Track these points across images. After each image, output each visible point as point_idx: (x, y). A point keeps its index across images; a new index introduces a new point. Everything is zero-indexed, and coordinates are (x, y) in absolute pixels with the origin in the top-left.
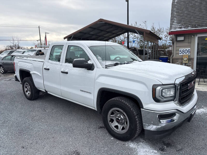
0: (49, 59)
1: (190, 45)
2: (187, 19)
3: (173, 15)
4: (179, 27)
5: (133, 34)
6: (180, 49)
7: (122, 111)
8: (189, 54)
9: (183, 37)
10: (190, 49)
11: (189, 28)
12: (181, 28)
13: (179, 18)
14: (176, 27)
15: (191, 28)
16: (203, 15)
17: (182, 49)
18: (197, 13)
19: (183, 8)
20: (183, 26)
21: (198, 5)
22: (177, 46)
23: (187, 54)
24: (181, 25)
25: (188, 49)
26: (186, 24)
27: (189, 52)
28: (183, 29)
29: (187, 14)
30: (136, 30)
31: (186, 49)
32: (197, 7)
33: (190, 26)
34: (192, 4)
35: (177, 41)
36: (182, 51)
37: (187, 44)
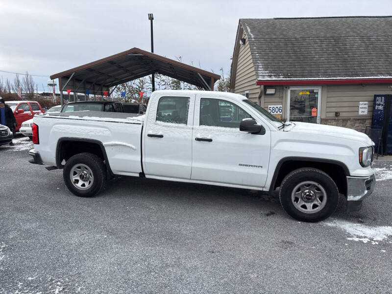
0: (157, 119)
1: (281, 101)
2: (275, 64)
3: (255, 57)
4: (267, 74)
5: (159, 77)
6: (269, 106)
7: (316, 184)
8: (281, 113)
9: (274, 90)
10: (281, 106)
11: (281, 78)
12: (270, 76)
13: (265, 62)
14: (264, 74)
15: (283, 78)
16: (293, 62)
17: (272, 106)
18: (285, 57)
19: (265, 48)
20: (272, 74)
21: (283, 46)
22: (266, 101)
23: (279, 113)
24: (269, 73)
25: (279, 106)
26: (276, 72)
27: (280, 111)
28: (274, 79)
29: (273, 57)
30: (198, 73)
31: (276, 106)
32: (283, 48)
33: (281, 75)
34: (276, 44)
35: (265, 94)
36: (271, 109)
37: (277, 100)
